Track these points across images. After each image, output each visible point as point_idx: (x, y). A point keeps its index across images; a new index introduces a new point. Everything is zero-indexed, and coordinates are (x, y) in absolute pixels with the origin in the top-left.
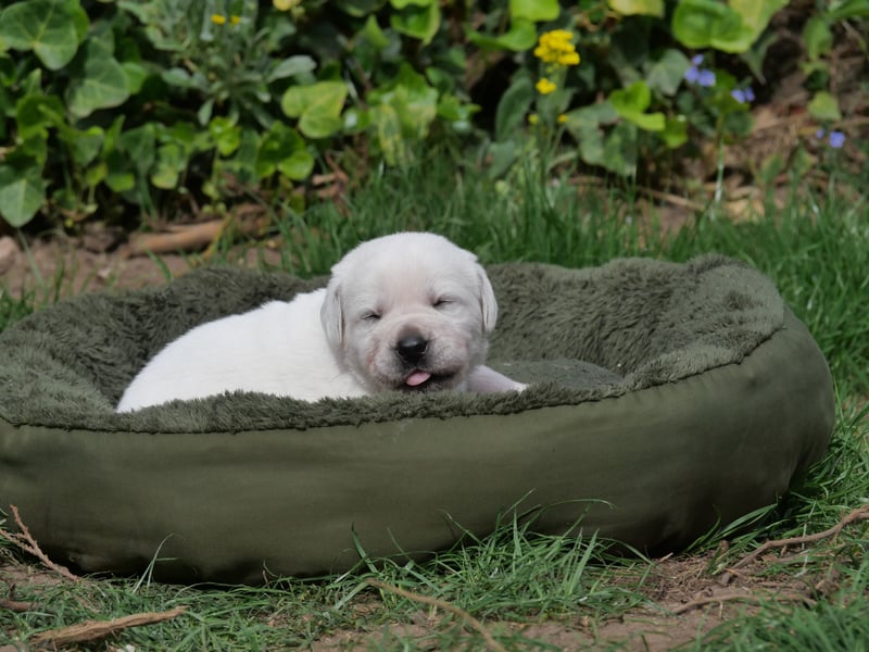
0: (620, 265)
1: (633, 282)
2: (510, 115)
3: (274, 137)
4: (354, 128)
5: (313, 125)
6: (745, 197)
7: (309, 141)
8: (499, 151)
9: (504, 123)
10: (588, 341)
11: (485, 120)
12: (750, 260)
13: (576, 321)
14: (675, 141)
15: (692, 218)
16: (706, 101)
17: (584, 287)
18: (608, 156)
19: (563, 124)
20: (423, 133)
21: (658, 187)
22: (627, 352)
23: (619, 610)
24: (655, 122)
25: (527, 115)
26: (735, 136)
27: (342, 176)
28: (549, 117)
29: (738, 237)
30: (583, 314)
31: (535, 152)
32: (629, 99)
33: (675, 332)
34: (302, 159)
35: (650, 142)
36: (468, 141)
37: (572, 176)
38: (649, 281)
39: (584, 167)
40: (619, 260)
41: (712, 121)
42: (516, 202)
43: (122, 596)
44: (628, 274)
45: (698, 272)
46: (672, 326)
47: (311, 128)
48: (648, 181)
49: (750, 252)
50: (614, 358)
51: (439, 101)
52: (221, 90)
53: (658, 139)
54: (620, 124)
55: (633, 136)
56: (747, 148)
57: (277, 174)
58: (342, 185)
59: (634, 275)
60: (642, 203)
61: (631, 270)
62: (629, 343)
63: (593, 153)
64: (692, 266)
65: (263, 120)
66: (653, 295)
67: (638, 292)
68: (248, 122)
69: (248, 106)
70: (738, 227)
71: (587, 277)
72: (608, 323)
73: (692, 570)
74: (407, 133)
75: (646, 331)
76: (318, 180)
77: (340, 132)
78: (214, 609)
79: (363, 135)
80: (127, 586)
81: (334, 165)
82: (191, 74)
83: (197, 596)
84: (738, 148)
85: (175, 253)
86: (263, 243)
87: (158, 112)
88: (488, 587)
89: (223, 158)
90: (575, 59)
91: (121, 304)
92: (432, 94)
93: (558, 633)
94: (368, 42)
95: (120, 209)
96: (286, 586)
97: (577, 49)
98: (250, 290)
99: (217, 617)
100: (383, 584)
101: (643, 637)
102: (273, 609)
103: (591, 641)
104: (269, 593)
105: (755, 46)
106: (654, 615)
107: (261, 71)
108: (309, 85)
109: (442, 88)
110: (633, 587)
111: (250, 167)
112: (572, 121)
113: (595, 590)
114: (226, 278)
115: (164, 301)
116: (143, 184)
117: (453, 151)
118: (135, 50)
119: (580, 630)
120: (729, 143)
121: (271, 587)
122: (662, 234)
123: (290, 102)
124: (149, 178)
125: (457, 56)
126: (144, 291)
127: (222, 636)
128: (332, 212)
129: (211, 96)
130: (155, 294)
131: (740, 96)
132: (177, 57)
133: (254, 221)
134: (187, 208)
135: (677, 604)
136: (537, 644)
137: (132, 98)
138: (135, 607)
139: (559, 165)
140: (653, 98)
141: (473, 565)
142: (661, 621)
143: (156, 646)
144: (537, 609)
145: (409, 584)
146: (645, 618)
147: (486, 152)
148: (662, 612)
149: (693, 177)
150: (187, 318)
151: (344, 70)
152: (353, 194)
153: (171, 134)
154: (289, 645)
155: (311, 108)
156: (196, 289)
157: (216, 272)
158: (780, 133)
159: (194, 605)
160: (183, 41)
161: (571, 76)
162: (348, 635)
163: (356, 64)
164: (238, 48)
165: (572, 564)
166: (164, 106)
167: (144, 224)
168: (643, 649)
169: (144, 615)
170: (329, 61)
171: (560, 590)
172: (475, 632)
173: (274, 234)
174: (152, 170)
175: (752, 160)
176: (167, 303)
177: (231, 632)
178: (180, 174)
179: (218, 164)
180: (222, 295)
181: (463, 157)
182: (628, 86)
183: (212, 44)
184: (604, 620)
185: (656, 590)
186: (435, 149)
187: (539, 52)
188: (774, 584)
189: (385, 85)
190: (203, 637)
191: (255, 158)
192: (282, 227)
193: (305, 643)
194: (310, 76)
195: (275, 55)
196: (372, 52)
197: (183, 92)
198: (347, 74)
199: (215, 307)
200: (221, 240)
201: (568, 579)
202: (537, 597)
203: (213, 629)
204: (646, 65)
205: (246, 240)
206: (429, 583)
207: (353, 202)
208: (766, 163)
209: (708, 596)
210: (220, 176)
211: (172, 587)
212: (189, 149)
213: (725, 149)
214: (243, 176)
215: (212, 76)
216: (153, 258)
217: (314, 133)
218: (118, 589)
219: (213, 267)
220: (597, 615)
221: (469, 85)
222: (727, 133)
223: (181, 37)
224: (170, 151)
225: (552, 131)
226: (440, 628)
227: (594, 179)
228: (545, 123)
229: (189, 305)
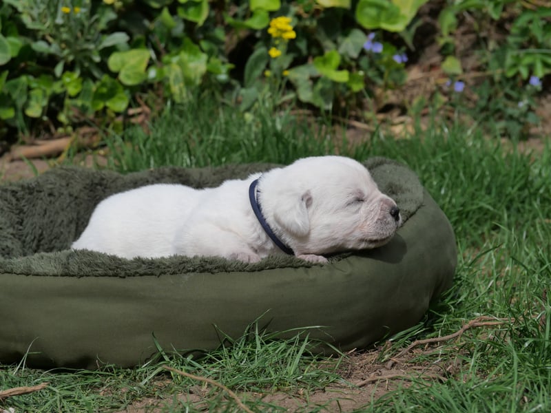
2: (253, 70)
3: (104, 85)
4: (154, 79)
5: (128, 77)
6: (402, 123)
7: (126, 87)
8: (247, 94)
9: (250, 76)
11: (238, 74)
12: (405, 163)
14: (357, 87)
15: (368, 136)
16: (377, 62)
18: (315, 97)
19: (286, 76)
20: (198, 82)
21: (344, 115)
23: (322, 384)
24: (343, 77)
25: (264, 71)
26: (396, 84)
27: (147, 109)
28: (277, 72)
29: (397, 148)
31: (269, 94)
32: (326, 62)
34: (121, 99)
36: (226, 87)
37: (293, 109)
39: (300, 104)
41: (381, 75)
42: (257, 126)
43: (6, 376)
47: (127, 78)
48: (340, 113)
49: (405, 158)
51: (208, 62)
52: (69, 54)
53: (347, 87)
54: (322, 77)
56: (403, 92)
57: (105, 108)
58: (147, 115)
60: (337, 127)
63: (306, 95)
65: (96, 73)
68: (86, 75)
69: (86, 64)
70: (398, 142)
73: (369, 359)
74: (188, 82)
76: (131, 112)
77: (146, 81)
78: (65, 384)
79: (160, 83)
80: (10, 370)
81: (142, 102)
82: (49, 44)
83: (54, 376)
84: (397, 92)
85: (39, 157)
86: (97, 152)
87: (29, 69)
88: (239, 370)
89: (71, 98)
90: (292, 35)
91: (6, 191)
92: (204, 57)
93: (284, 399)
94: (163, 24)
95: (5, 130)
96: (111, 370)
97: (295, 29)
98: (88, 181)
99: (67, 390)
100: (172, 369)
101: (338, 401)
102: (102, 385)
103: (305, 404)
104: (100, 375)
105: (408, 27)
106: (345, 387)
107: (94, 42)
108: (125, 51)
109: (210, 53)
110: (331, 370)
111: (88, 104)
112: (292, 75)
113: (307, 372)
114: (73, 174)
115: (33, 188)
116: (20, 114)
117: (217, 95)
118: (14, 28)
119: (298, 397)
120: (392, 89)
121: (102, 371)
122: (349, 147)
123: (114, 62)
124: (23, 110)
125: (219, 33)
126: (21, 182)
127: (70, 402)
128: (140, 133)
129: (63, 58)
130: (28, 184)
131: (398, 59)
132: (41, 34)
133: (91, 138)
134: (48, 130)
135: (359, 380)
136: (271, 406)
137: (13, 60)
138: (15, 384)
139: (284, 103)
140: (343, 60)
141: (230, 357)
142: (349, 392)
143: (29, 409)
144: (271, 384)
145: (190, 368)
146: (339, 389)
147: (238, 94)
148: (350, 386)
149: (369, 110)
150: (49, 199)
151: (148, 43)
152: (153, 121)
153: (37, 82)
154: (113, 407)
155: (127, 66)
156: (53, 181)
157: (66, 170)
158: (424, 83)
159: (52, 382)
160: (44, 23)
161: (291, 46)
162: (150, 401)
163: (155, 39)
164: (79, 27)
165: (293, 355)
166: (33, 65)
167: (20, 140)
168: (338, 409)
169: (21, 388)
170: (138, 36)
171: (285, 371)
172: (231, 399)
173: (103, 146)
174: (26, 106)
175: (407, 99)
176: (35, 190)
177: (76, 399)
178: (44, 108)
179: (68, 102)
180: (70, 185)
181: (223, 97)
182: (327, 53)
183: (63, 26)
184: (313, 391)
185: (346, 372)
186: (206, 93)
187: (271, 31)
188: (420, 367)
189: (174, 51)
190: (58, 402)
191: (91, 99)
192: (108, 142)
193: (123, 406)
194: (126, 46)
195: (104, 32)
196: (165, 30)
197: (46, 55)
198: (149, 44)
199: (66, 192)
200: (69, 150)
201: (290, 365)
202: (270, 377)
203: (64, 397)
204: (340, 39)
205: (85, 150)
206: (202, 368)
207: (154, 126)
208: (415, 102)
209: (379, 375)
210: (69, 109)
211: (38, 371)
212: (49, 92)
213: (389, 92)
214: (83, 110)
215: (63, 45)
216: (26, 162)
217: (129, 82)
218: (4, 372)
219: (64, 167)
220: (309, 387)
221: (227, 52)
222: (391, 82)
223: (44, 20)
224: (36, 93)
225: (279, 81)
226: (209, 396)
227: (307, 112)
228: (275, 76)
229: (50, 191)
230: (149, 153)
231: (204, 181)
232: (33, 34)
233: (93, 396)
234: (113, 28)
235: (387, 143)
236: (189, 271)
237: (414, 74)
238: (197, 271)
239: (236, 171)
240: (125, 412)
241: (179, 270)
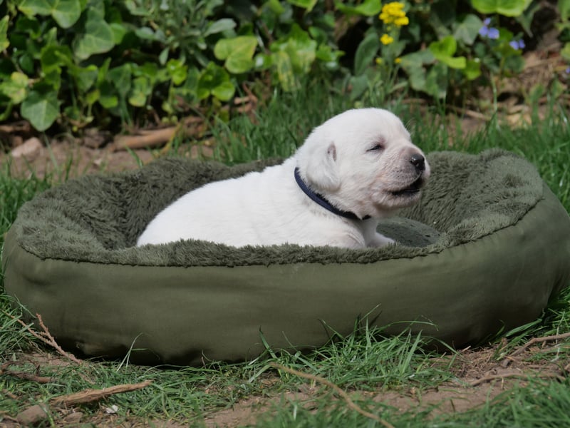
0: (435, 156)
1: (444, 168)
2: (364, 57)
3: (209, 72)
4: (262, 67)
5: (234, 65)
6: (519, 112)
7: (232, 75)
8: (357, 82)
9: (360, 63)
10: (415, 207)
11: (348, 61)
12: (522, 154)
14: (472, 75)
15: (483, 126)
16: (493, 49)
18: (428, 85)
19: (398, 64)
20: (307, 69)
21: (460, 104)
22: (440, 214)
23: (436, 383)
24: (460, 63)
25: (375, 58)
26: (512, 72)
27: (254, 98)
28: (389, 59)
29: (514, 139)
31: (380, 82)
32: (442, 48)
33: (471, 201)
34: (228, 87)
35: (457, 76)
36: (336, 75)
37: (405, 98)
38: (454, 167)
39: (412, 93)
40: (435, 153)
41: (497, 62)
43: (110, 373)
44: (440, 163)
45: (486, 161)
46: (469, 197)
47: (233, 67)
48: (454, 101)
49: (523, 149)
50: (431, 218)
51: (317, 49)
52: (174, 41)
53: (462, 74)
54: (437, 64)
55: (445, 72)
56: (520, 80)
57: (211, 97)
58: (254, 104)
59: (444, 163)
60: (451, 116)
61: (442, 160)
62: (441, 208)
63: (418, 84)
64: (482, 157)
65: (202, 61)
66: (456, 176)
67: (447, 174)
68: (192, 63)
69: (192, 52)
70: (514, 132)
72: (428, 195)
73: (484, 357)
74: (296, 70)
75: (452, 200)
76: (238, 101)
77: (253, 69)
78: (170, 382)
79: (267, 71)
80: (113, 366)
81: (248, 91)
82: (154, 31)
83: (159, 373)
84: (514, 80)
85: (143, 148)
86: (202, 142)
87: (133, 56)
88: (349, 368)
89: (175, 86)
90: (405, 21)
91: (109, 182)
92: (313, 44)
93: (395, 399)
94: (271, 10)
95: (108, 120)
96: (217, 367)
97: (408, 15)
98: (193, 173)
99: (172, 387)
100: (280, 366)
101: (451, 401)
102: (208, 382)
103: (417, 403)
104: (205, 372)
105: (526, 13)
106: (459, 386)
107: (200, 28)
108: (232, 38)
109: (319, 40)
110: (444, 369)
111: (193, 93)
112: (405, 62)
113: (420, 370)
114: (178, 165)
115: (137, 180)
116: (124, 104)
117: (327, 82)
118: (118, 15)
119: (410, 396)
120: (508, 77)
121: (207, 368)
122: (464, 137)
123: (220, 49)
124: (127, 99)
125: (329, 19)
126: (124, 173)
127: (175, 400)
128: (247, 122)
129: (167, 46)
130: (132, 175)
131: (515, 45)
132: (145, 20)
133: (196, 128)
134: (152, 119)
135: (473, 380)
136: (381, 405)
137: (116, 47)
138: (118, 381)
139: (396, 91)
140: (458, 47)
141: (339, 354)
142: (463, 391)
143: (132, 406)
144: (382, 382)
145: (297, 366)
146: (452, 389)
147: (348, 83)
148: (464, 385)
149: (485, 99)
150: (153, 191)
151: (255, 29)
152: (260, 110)
153: (142, 71)
154: (219, 406)
155: (233, 54)
156: (158, 172)
157: (171, 161)
158: (542, 70)
159: (156, 379)
160: (149, 9)
161: (404, 32)
162: (258, 399)
163: (263, 25)
164: (185, 13)
165: (404, 353)
166: (137, 52)
167: (124, 130)
168: (452, 409)
169: (124, 386)
170: (245, 23)
171: (396, 370)
172: (340, 397)
173: (209, 136)
174: (130, 94)
175: (524, 88)
176: (139, 181)
177: (181, 397)
178: (148, 97)
179: (172, 90)
180: (175, 176)
181: (333, 85)
182: (442, 39)
183: (168, 12)
184: (426, 390)
185: (460, 370)
186: (315, 81)
187: (382, 17)
188: (537, 366)
189: (282, 39)
190: (163, 400)
191: (196, 87)
192: (214, 132)
193: (229, 404)
194: (232, 32)
195: (210, 18)
196: (273, 16)
197: (150, 42)
198: (257, 31)
199: (170, 184)
200: (174, 140)
201: (402, 363)
202: (382, 375)
203: (169, 395)
204: (454, 25)
205: (191, 140)
206: (310, 365)
207: (261, 116)
208: (533, 90)
209: (494, 374)
210: (174, 98)
211: (142, 367)
212: (153, 80)
213: (506, 80)
214: (189, 98)
215: (168, 32)
216: (130, 152)
217: (236, 70)
218: (107, 368)
219: (169, 158)
220: (421, 386)
221: (337, 39)
222: (507, 70)
223: (148, 6)
224: (141, 82)
225: (391, 69)
226: (318, 395)
227: (421, 101)
228: (387, 63)
229: (154, 183)
230: (255, 144)
232: (136, 21)
233: (198, 394)
234: (219, 14)
235: (504, 134)
236: (299, 261)
237: (532, 61)
238: (308, 261)
240: (231, 410)
241: (289, 260)
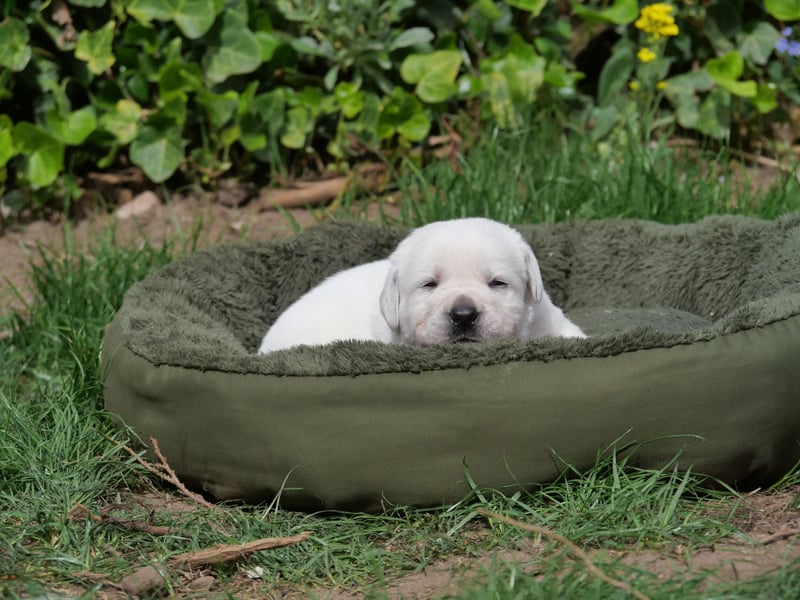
0: (713, 221)
1: (726, 238)
2: (612, 84)
3: (394, 102)
4: (467, 94)
5: (430, 90)
7: (426, 105)
8: (601, 115)
9: (607, 89)
10: (684, 291)
11: (589, 85)
13: (671, 273)
14: (765, 107)
15: (779, 177)
16: (794, 70)
17: (680, 241)
18: (703, 119)
19: (661, 90)
20: (532, 97)
21: (748, 148)
22: (719, 301)
23: (710, 540)
24: (748, 89)
25: (628, 82)
27: (456, 137)
28: (648, 83)
30: (678, 266)
31: (636, 115)
32: (723, 67)
33: (763, 282)
34: (419, 122)
35: (743, 108)
36: (573, 106)
37: (670, 139)
38: (740, 236)
39: (680, 131)
40: (714, 217)
41: (799, 89)
42: (617, 161)
43: (252, 522)
44: (720, 230)
45: (786, 228)
46: (761, 277)
47: (428, 93)
48: (740, 144)
50: (707, 307)
51: (546, 69)
52: (346, 57)
53: (750, 105)
54: (715, 91)
55: (727, 101)
57: (396, 136)
58: (456, 146)
59: (726, 231)
60: (735, 164)
61: (723, 226)
62: (721, 293)
63: (688, 118)
64: (780, 223)
65: (384, 86)
66: (743, 249)
67: (730, 247)
68: (370, 86)
69: (369, 71)
71: (683, 233)
72: (702, 275)
73: (779, 503)
74: (517, 98)
75: (738, 282)
76: (434, 141)
77: (455, 97)
78: (336, 534)
79: (476, 99)
80: (257, 512)
81: (449, 127)
82: (319, 42)
83: (320, 522)
85: (302, 207)
86: (383, 199)
87: (288, 78)
88: (589, 517)
89: (347, 120)
90: (674, 30)
91: (252, 254)
92: (541, 62)
93: (654, 562)
94: (481, 14)
95: (252, 167)
96: (403, 514)
97: (678, 21)
98: (370, 242)
99: (339, 542)
100: (491, 513)
101: (733, 565)
102: (390, 536)
103: (685, 568)
104: (386, 521)
106: (743, 544)
107: (383, 40)
108: (427, 53)
109: (549, 57)
110: (723, 519)
111: (372, 129)
112: (669, 88)
113: (689, 521)
114: (349, 231)
115: (292, 251)
116: (274, 144)
117: (560, 115)
118: (267, 20)
119: (674, 558)
121: (389, 515)
122: (753, 193)
123: (409, 69)
124: (278, 138)
125: (563, 27)
126: (274, 242)
127: (343, 559)
129: (335, 63)
130: (284, 245)
132: (305, 27)
133: (375, 179)
134: (313, 166)
135: (764, 535)
136: (634, 570)
137: (264, 66)
138: (264, 532)
139: (658, 128)
140: (746, 68)
141: (576, 498)
142: (750, 551)
143: (283, 568)
144: (634, 538)
145: (515, 513)
146: (734, 547)
147: (589, 117)
148: (750, 543)
149: (782, 141)
150: (313, 267)
151: (459, 40)
152: (466, 153)
153: (300, 98)
154: (405, 568)
155: (428, 75)
156: (321, 241)
157: (340, 225)
159: (317, 530)
160: (311, 12)
161: (670, 46)
162: (460, 560)
163: (470, 35)
164: (363, 19)
165: (667, 497)
166: (293, 72)
167: (273, 181)
168: (733, 576)
169: (272, 540)
170: (446, 32)
171: (655, 521)
172: (577, 558)
173: (394, 190)
174: (282, 131)
176: (294, 253)
177: (351, 556)
178: (308, 135)
179: (342, 126)
180: (345, 246)
181: (568, 120)
182: (722, 56)
183: (337, 15)
184: (697, 549)
185: (745, 522)
186: (541, 116)
187: (640, 24)
189: (496, 54)
190: (326, 560)
191: (376, 121)
192: (402, 183)
193: (420, 566)
194: (428, 47)
195: (394, 25)
196: (485, 23)
197: (311, 59)
198: (462, 44)
199: (338, 257)
200: (344, 196)
201: (663, 511)
202: (635, 527)
203: (335, 553)
204: (740, 37)
205: (367, 195)
206: (534, 513)
207: (467, 160)
209: (793, 527)
210: (344, 137)
211: (298, 514)
212: (316, 112)
214: (366, 136)
215: (338, 44)
216: (282, 212)
217: (431, 98)
218: (248, 515)
219: (336, 221)
220: (690, 544)
221: (574, 55)
223: (310, 8)
224: (298, 114)
225: (651, 97)
226: (545, 555)
227: (690, 142)
228: (645, 89)
229: (316, 256)
230: (459, 201)
231: (538, 243)
232: (293, 28)
233: (375, 551)
234: (409, 20)
236: (511, 360)
238: (524, 359)
239: (587, 230)
240: (423, 575)
241: (497, 359)
